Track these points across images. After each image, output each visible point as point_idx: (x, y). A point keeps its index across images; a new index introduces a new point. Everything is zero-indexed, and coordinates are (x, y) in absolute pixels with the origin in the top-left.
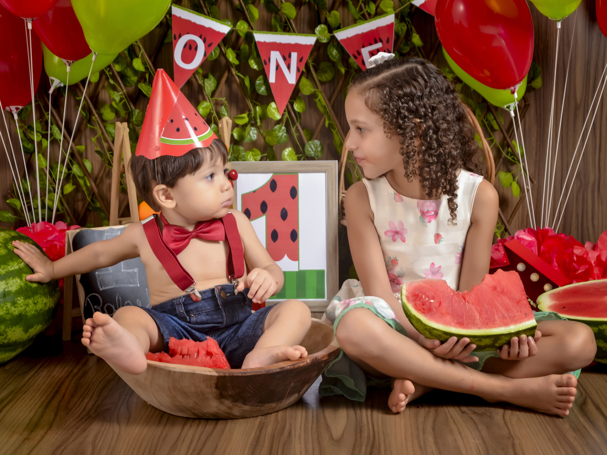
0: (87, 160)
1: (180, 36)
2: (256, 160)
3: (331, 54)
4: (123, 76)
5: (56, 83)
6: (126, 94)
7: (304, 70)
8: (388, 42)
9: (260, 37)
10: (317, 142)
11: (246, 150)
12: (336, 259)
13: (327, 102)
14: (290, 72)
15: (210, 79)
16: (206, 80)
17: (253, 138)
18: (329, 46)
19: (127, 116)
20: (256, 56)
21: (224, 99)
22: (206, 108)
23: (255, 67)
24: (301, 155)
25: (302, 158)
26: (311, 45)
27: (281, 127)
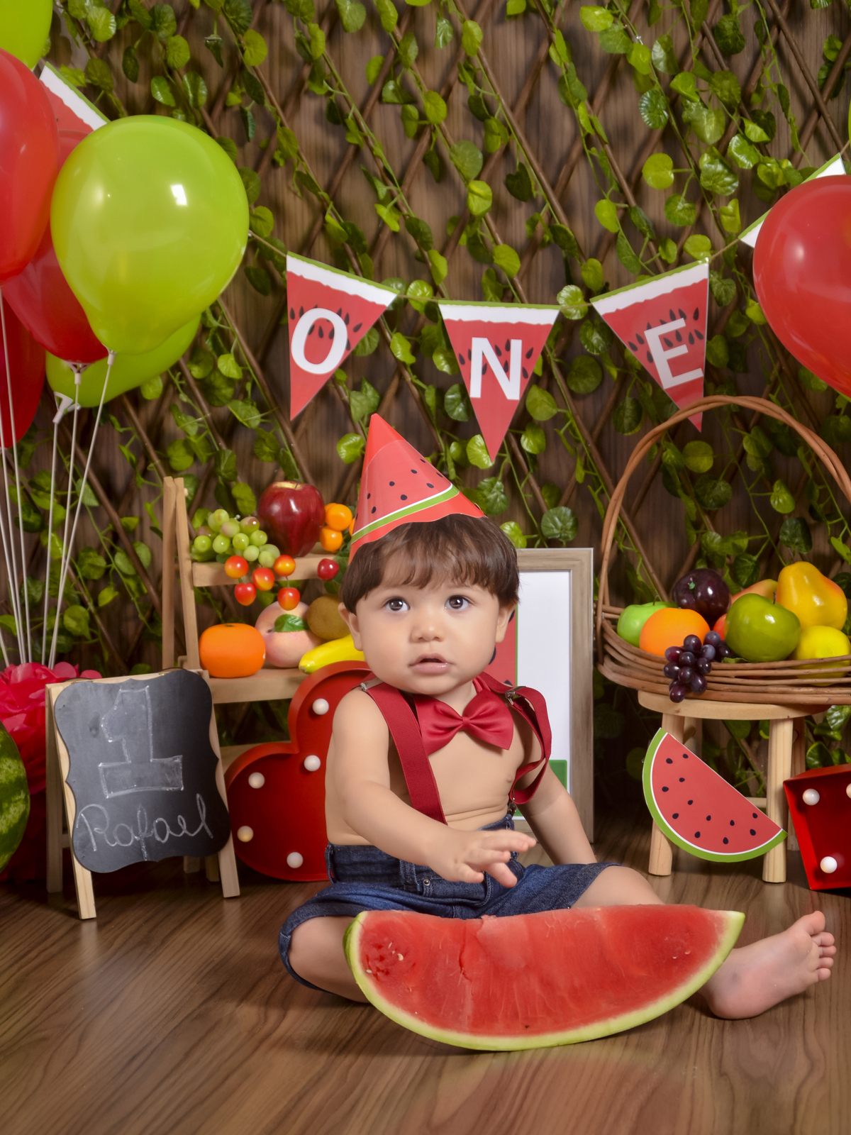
0: (143, 545)
1: (302, 313)
3: (588, 341)
4: (206, 387)
5: (66, 404)
6: (210, 420)
7: (539, 372)
8: (696, 316)
9: (451, 311)
10: (566, 511)
12: (588, 741)
13: (586, 433)
14: (508, 376)
15: (366, 391)
16: (354, 393)
18: (583, 327)
19: (213, 462)
20: (445, 348)
22: (355, 446)
23: (445, 368)
24: (535, 536)
25: (538, 542)
26: (549, 325)
27: (495, 482)
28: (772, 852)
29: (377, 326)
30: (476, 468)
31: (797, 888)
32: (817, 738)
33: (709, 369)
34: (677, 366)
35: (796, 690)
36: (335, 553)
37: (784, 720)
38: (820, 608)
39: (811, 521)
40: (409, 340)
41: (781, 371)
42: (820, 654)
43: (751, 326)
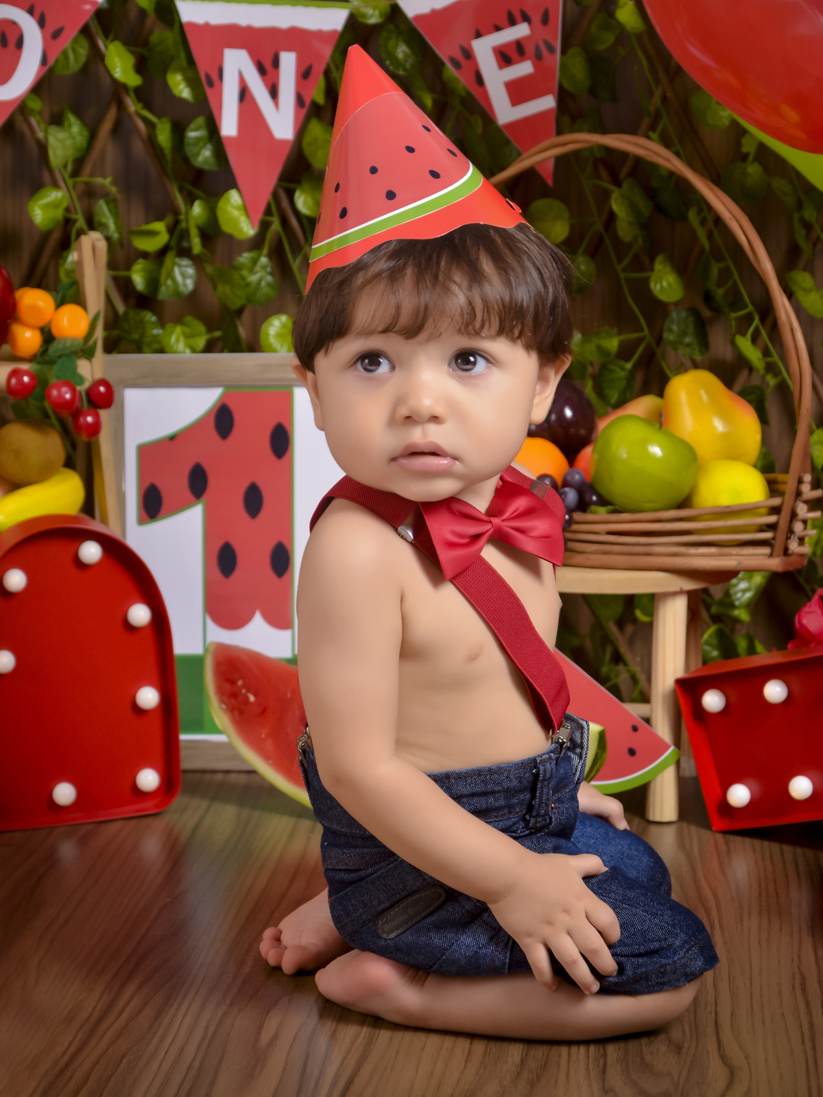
2: (194, 351)
3: (391, 55)
7: (320, 99)
8: (545, 20)
9: (194, 11)
11: (162, 323)
14: (277, 106)
15: (70, 126)
16: (53, 130)
17: (182, 288)
18: (384, 34)
20: (184, 63)
21: (107, 182)
22: (54, 205)
23: (183, 91)
26: (334, 32)
27: (259, 257)
28: (659, 779)
29: (86, 31)
30: (230, 238)
31: (694, 829)
32: (716, 619)
33: (563, 97)
34: (519, 91)
35: (693, 550)
36: (31, 359)
37: (675, 594)
38: (725, 436)
39: (706, 313)
40: (132, 52)
41: (664, 99)
42: (725, 499)
43: (622, 35)
